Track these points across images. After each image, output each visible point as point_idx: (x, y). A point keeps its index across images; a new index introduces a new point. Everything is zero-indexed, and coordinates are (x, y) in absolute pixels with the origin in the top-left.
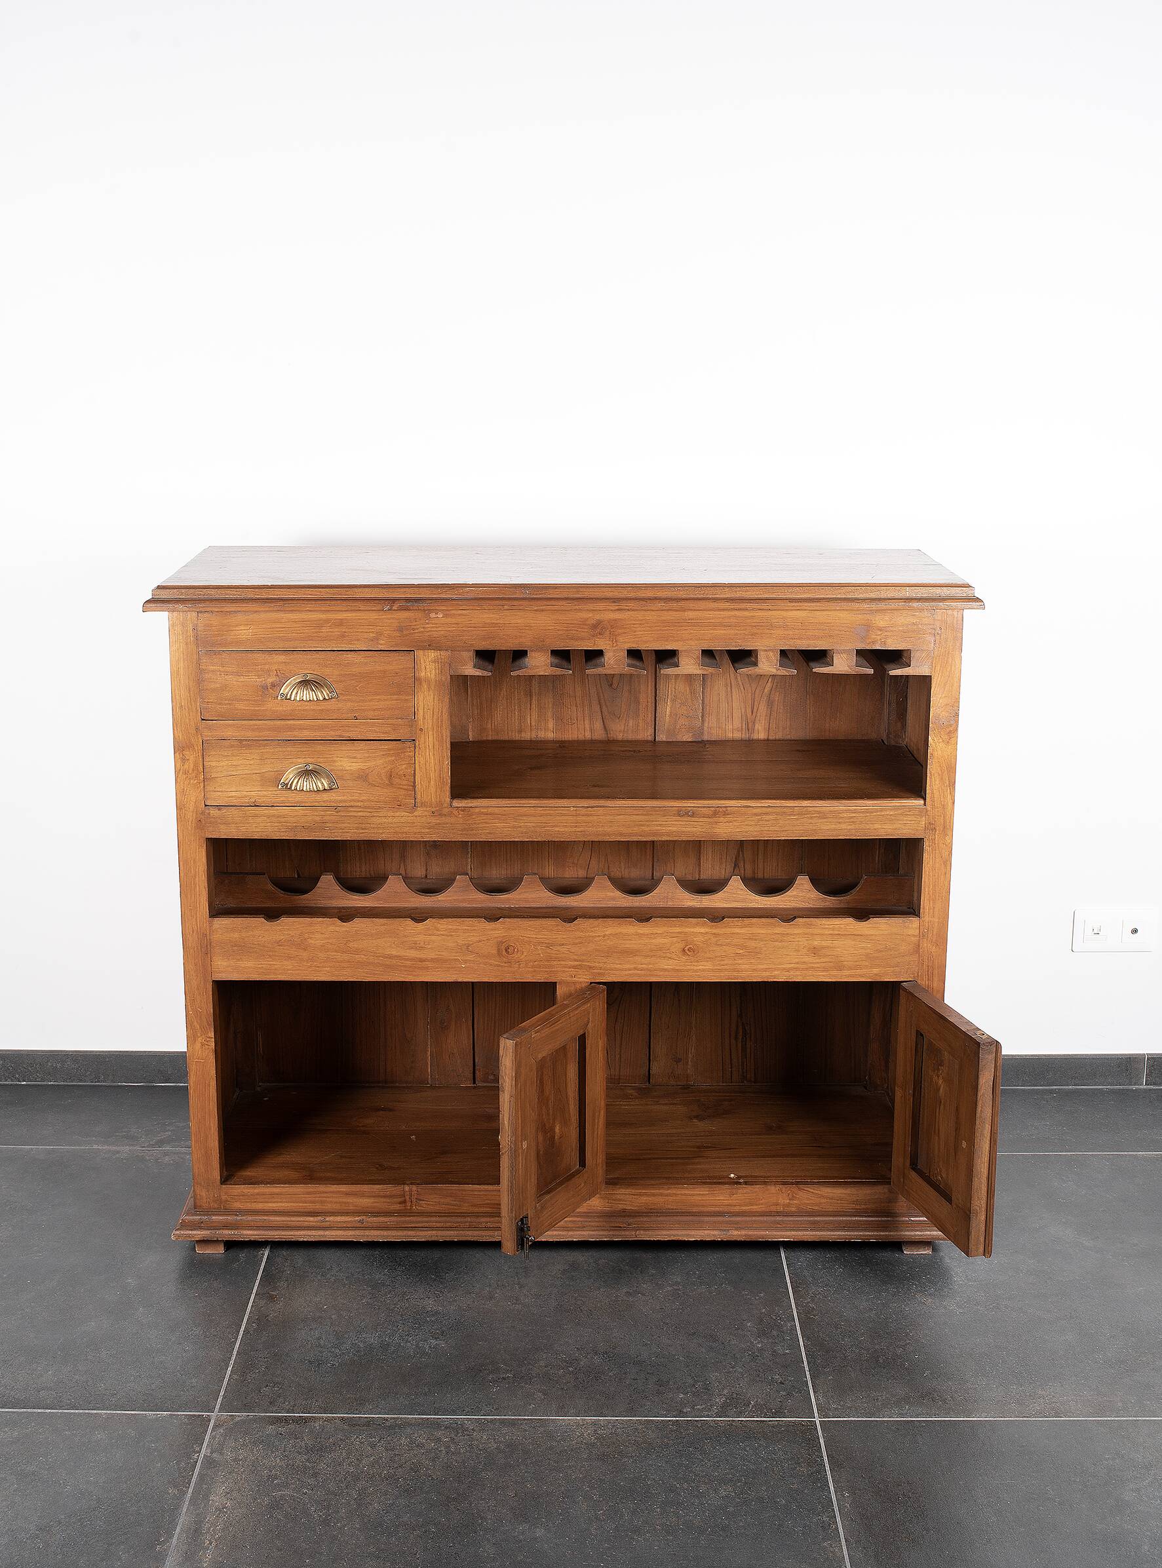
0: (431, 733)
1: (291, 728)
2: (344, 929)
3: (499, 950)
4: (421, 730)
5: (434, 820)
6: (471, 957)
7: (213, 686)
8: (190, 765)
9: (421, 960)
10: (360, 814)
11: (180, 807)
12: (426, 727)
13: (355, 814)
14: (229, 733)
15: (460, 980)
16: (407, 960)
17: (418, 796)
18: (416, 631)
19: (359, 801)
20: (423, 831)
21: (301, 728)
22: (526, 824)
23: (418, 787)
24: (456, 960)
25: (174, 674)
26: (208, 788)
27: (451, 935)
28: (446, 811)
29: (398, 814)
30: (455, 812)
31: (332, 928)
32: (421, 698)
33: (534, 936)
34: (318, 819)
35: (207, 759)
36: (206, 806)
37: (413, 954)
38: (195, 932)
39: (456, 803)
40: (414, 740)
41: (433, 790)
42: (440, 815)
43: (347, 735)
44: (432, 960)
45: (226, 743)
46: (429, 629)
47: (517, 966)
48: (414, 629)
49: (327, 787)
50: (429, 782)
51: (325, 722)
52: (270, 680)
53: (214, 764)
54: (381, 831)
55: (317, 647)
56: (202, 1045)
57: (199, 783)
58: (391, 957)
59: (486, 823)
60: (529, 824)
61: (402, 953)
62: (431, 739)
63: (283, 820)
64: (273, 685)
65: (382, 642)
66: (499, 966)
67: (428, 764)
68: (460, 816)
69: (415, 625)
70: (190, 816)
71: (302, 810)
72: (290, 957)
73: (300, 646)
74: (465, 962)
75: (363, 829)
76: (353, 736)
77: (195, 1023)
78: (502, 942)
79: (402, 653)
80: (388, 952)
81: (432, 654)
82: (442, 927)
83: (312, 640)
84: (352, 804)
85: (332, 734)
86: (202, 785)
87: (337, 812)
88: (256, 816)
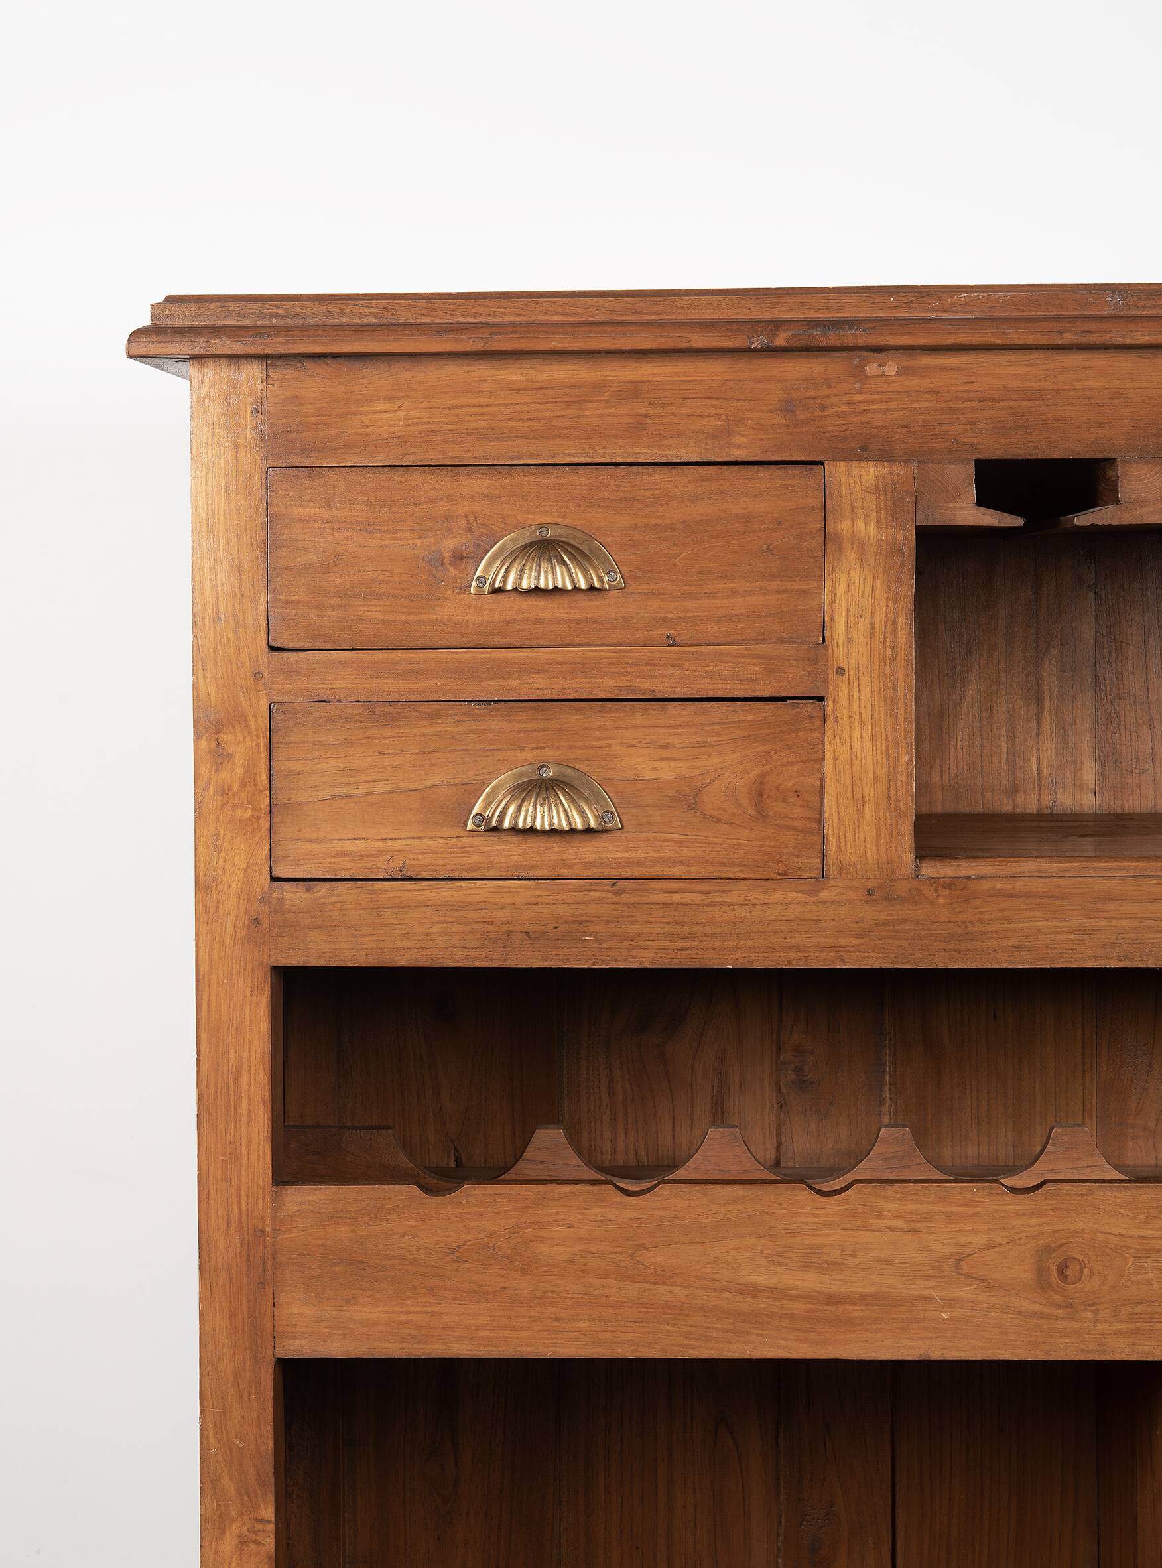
0: (865, 680)
1: (502, 670)
2: (629, 1214)
3: (1041, 1272)
4: (840, 671)
5: (871, 914)
6: (966, 1291)
7: (303, 559)
8: (233, 774)
9: (834, 1300)
10: (677, 898)
11: (202, 886)
12: (853, 663)
13: (661, 898)
14: (340, 684)
15: (936, 1355)
16: (791, 1298)
17: (832, 850)
18: (830, 412)
19: (675, 863)
20: (843, 941)
21: (527, 670)
22: (1114, 922)
23: (831, 824)
24: (923, 1297)
25: (204, 528)
26: (282, 832)
27: (914, 1230)
28: (903, 887)
29: (776, 897)
30: (929, 892)
31: (597, 1212)
32: (841, 588)
33: (1136, 1233)
34: (565, 911)
35: (280, 753)
36: (274, 879)
37: (810, 1281)
38: (234, 1225)
39: (929, 869)
40: (821, 699)
41: (868, 831)
42: (887, 898)
43: (646, 686)
44: (863, 1300)
45: (332, 710)
46: (862, 407)
47: (1088, 1315)
48: (823, 407)
49: (593, 824)
50: (861, 811)
51: (589, 653)
52: (449, 544)
53: (298, 766)
54: (732, 944)
55: (573, 455)
56: (243, 1542)
57: (258, 818)
58: (753, 1291)
59: (1010, 920)
60: (1123, 923)
61: (780, 1278)
62: (866, 695)
63: (474, 915)
64: (458, 557)
65: (740, 440)
66: (1040, 1315)
67: (856, 763)
68: (941, 901)
69: (827, 397)
70: (231, 906)
71: (527, 888)
72: (486, 1293)
73: (529, 452)
74: (951, 1303)
75: (684, 939)
76: (663, 687)
77: (226, 1481)
78: (1049, 1249)
79: (792, 470)
80: (746, 1276)
81: (871, 472)
82: (890, 1206)
83: (560, 437)
84: (659, 870)
85: (608, 686)
86: (265, 824)
87: (617, 893)
88: (402, 906)
